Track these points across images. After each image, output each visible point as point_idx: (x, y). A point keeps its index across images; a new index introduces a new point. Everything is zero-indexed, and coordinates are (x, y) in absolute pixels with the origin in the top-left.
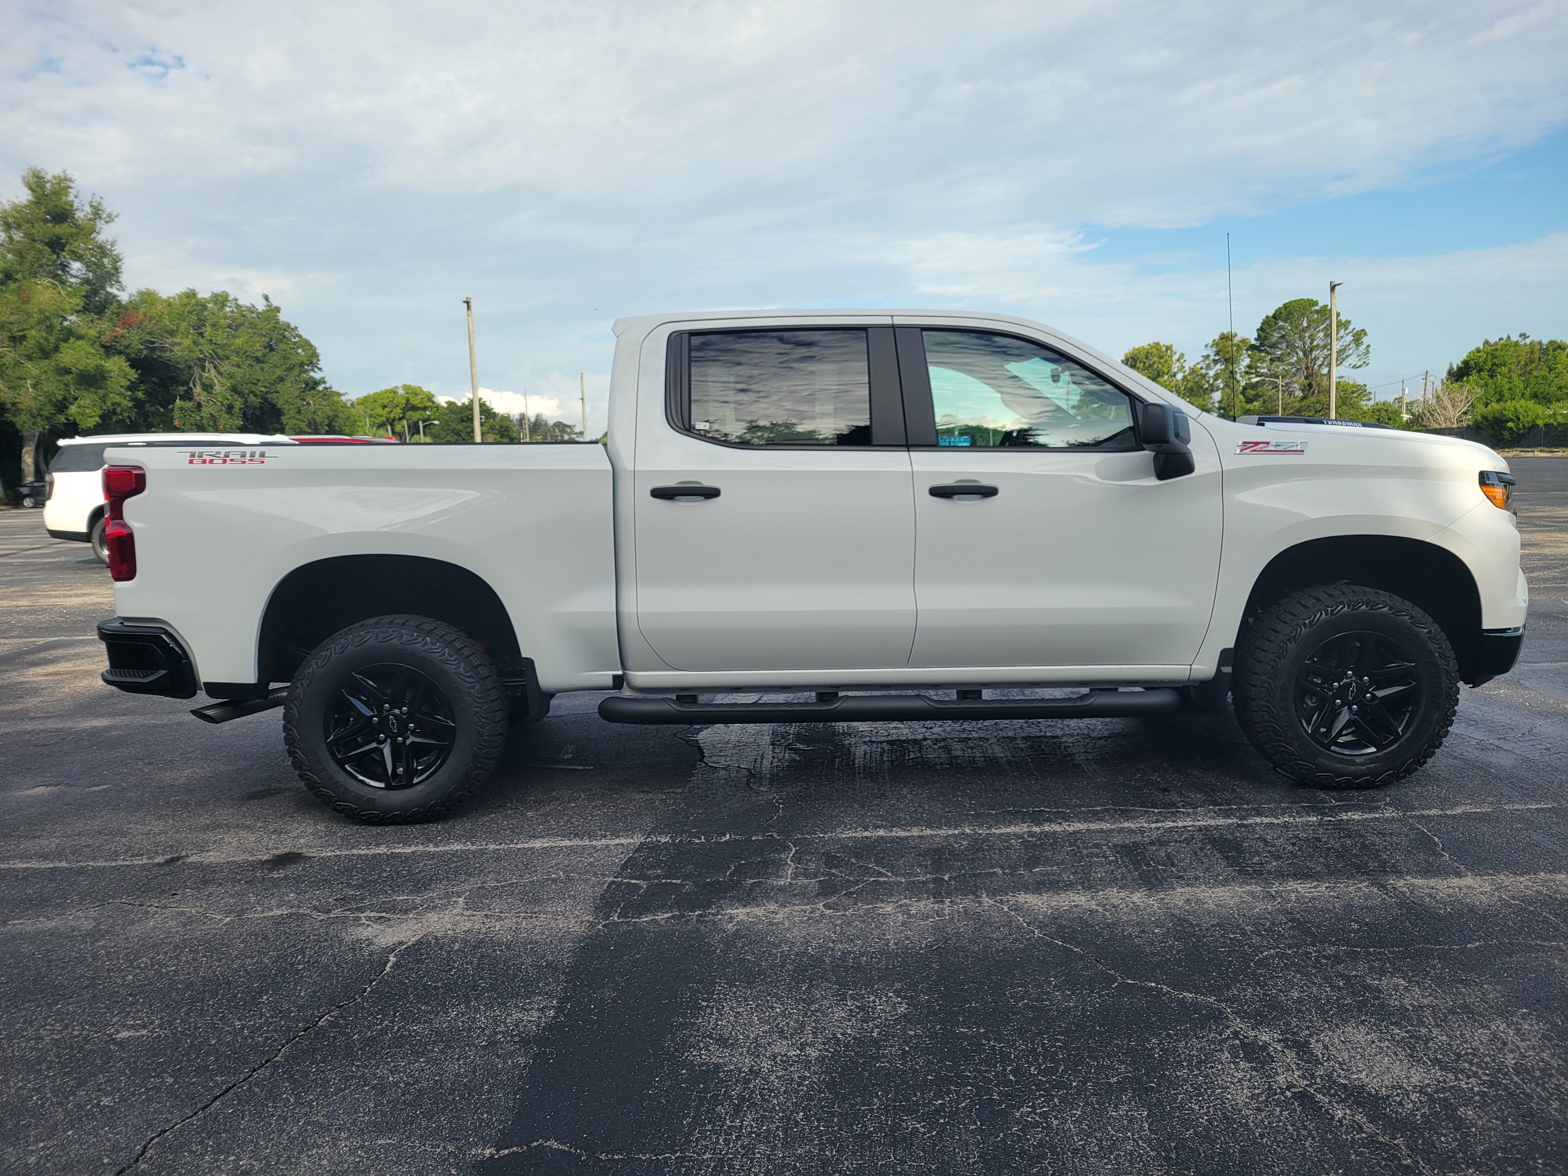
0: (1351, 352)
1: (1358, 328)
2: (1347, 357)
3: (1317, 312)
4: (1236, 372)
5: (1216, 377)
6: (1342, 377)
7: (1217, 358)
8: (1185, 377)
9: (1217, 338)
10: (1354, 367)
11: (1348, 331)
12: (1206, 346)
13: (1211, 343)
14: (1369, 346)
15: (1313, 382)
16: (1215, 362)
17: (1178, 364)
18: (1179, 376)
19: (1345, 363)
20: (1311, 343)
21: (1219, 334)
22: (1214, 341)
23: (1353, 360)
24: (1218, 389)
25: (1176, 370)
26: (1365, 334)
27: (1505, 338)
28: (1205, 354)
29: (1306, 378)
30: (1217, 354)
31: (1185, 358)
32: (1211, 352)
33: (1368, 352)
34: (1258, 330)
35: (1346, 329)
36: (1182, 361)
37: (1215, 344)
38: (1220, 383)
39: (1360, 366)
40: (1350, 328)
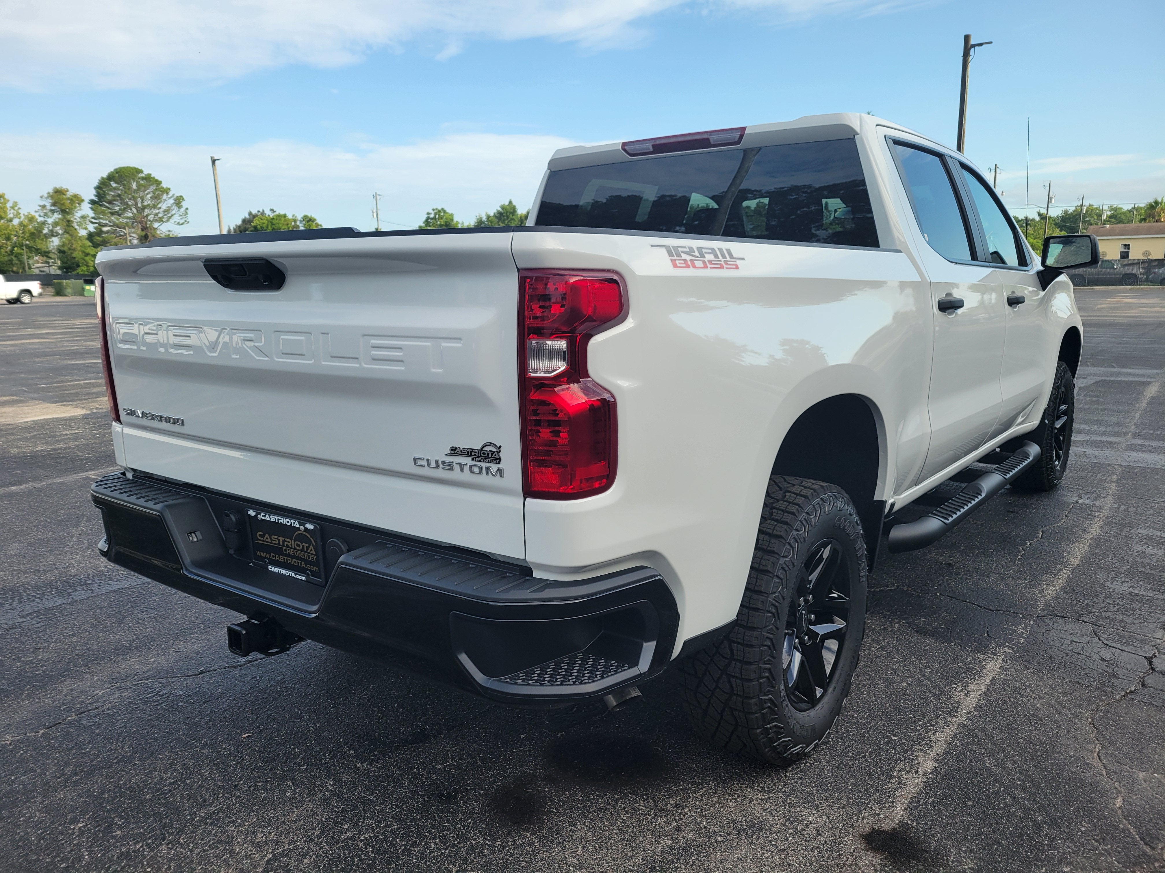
0: (174, 212)
1: (177, 194)
2: (172, 215)
3: (143, 178)
4: (72, 222)
5: (56, 224)
6: (169, 231)
7: (53, 208)
8: (21, 224)
9: (51, 191)
10: (179, 224)
11: (169, 196)
12: (41, 197)
13: (46, 195)
14: (187, 209)
15: (149, 234)
16: (53, 211)
17: (12, 211)
18: (16, 222)
19: (171, 221)
20: (142, 202)
21: (52, 187)
22: (48, 193)
23: (176, 218)
24: (57, 234)
25: (11, 216)
26: (183, 199)
27: (261, 211)
28: (42, 203)
29: (142, 230)
30: (54, 204)
31: (18, 206)
32: (48, 203)
33: (187, 214)
34: (95, 188)
35: (167, 194)
36: (16, 208)
37: (50, 196)
38: (59, 230)
39: (183, 224)
40: (171, 194)
